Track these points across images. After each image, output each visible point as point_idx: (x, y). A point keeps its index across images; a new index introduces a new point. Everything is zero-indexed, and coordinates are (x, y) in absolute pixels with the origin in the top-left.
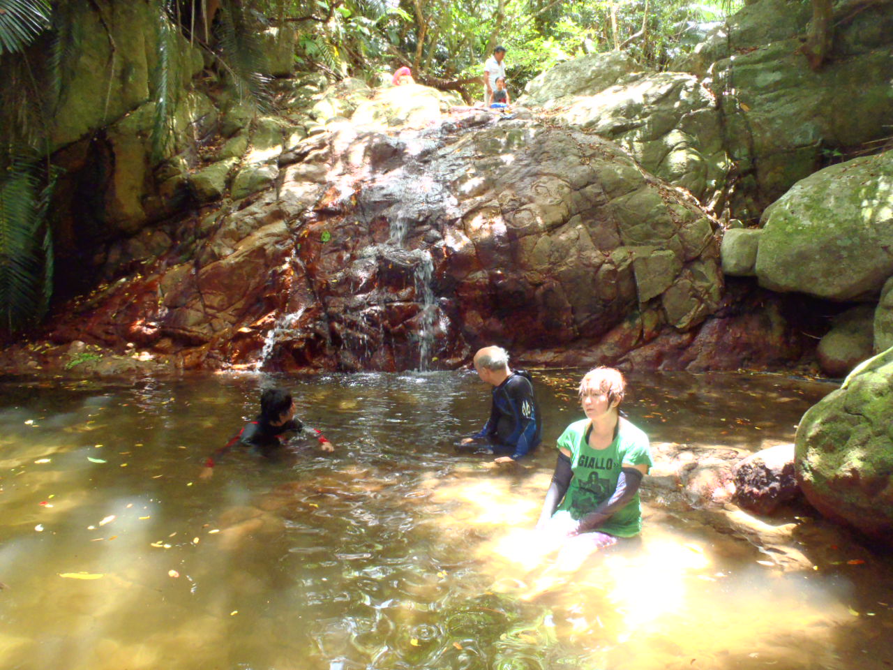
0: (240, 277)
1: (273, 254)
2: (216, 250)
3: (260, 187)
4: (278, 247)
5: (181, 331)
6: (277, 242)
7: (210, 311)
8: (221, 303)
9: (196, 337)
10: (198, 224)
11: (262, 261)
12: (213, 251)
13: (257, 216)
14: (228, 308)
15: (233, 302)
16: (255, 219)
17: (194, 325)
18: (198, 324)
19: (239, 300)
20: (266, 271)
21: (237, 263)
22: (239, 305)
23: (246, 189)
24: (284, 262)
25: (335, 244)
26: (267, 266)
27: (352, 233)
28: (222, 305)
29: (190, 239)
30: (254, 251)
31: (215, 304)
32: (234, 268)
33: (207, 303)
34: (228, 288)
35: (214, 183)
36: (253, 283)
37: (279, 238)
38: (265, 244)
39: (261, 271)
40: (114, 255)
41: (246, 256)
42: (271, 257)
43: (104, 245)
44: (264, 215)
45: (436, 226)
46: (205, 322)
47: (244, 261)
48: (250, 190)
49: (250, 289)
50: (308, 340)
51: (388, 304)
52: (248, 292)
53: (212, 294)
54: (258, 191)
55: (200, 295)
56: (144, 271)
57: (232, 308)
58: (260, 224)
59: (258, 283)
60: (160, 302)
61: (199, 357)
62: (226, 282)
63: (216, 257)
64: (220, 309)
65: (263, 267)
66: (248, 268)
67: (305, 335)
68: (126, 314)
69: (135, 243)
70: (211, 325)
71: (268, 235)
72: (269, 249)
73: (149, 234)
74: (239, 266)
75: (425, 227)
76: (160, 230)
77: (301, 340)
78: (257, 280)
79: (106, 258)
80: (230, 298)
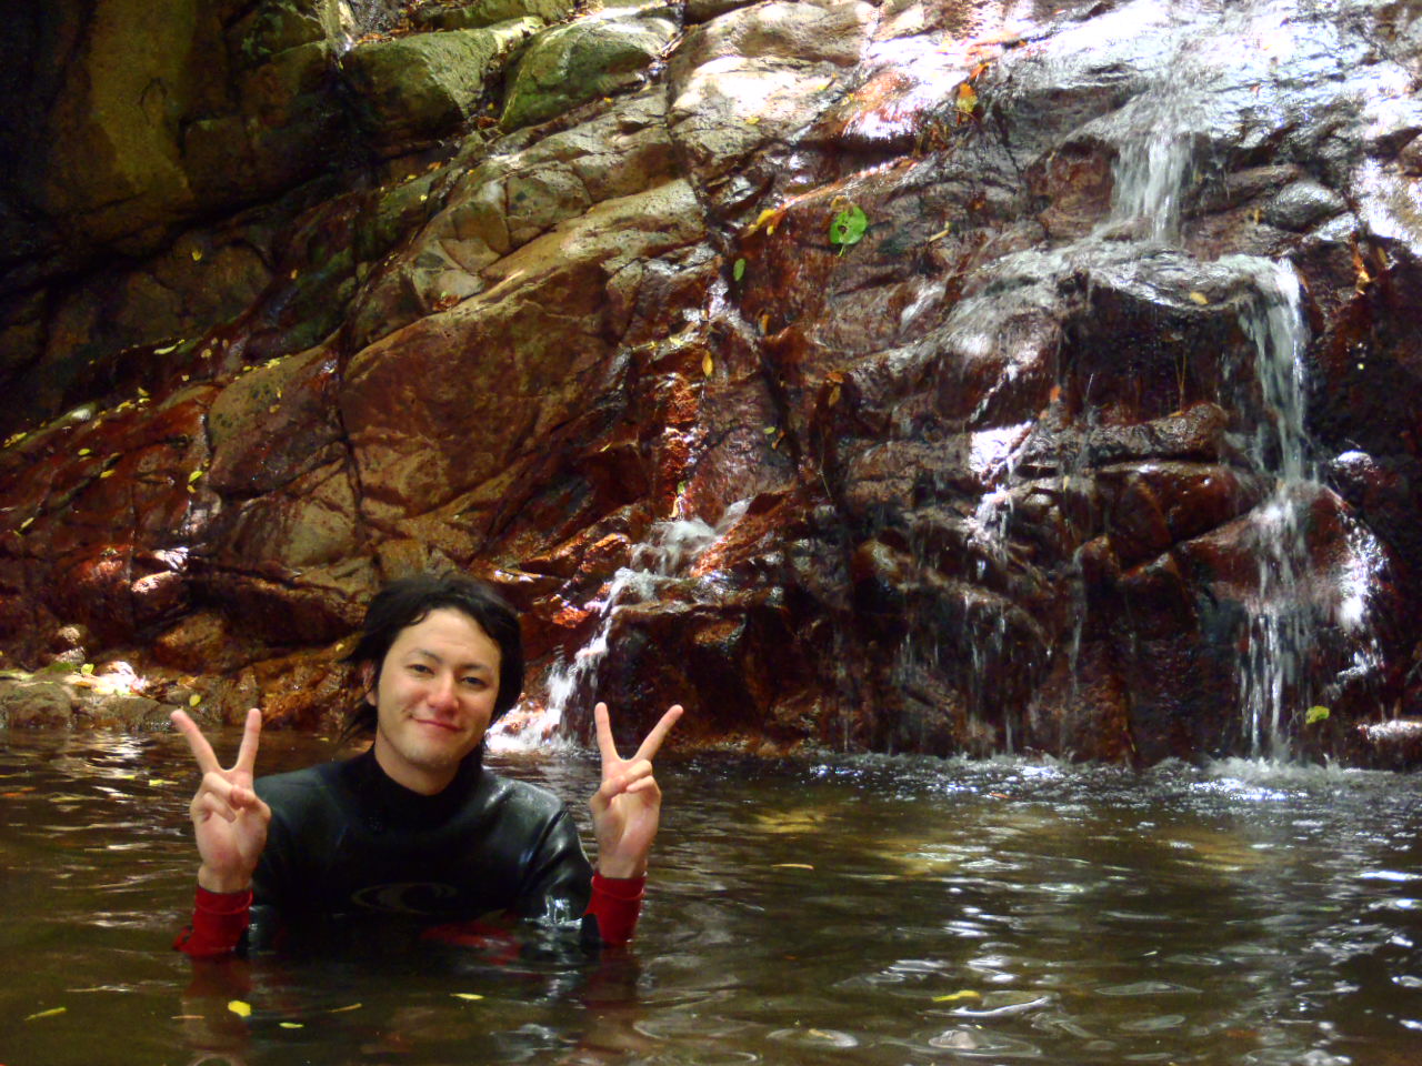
0: (504, 378)
1: (637, 292)
2: (420, 281)
3: (607, 82)
4: (661, 268)
5: (263, 585)
6: (655, 252)
7: (378, 510)
8: (423, 479)
9: (317, 605)
10: (368, 207)
11: (590, 322)
12: (407, 284)
13: (584, 161)
14: (446, 501)
15: (471, 476)
16: (576, 171)
17: (312, 561)
18: (332, 558)
19: (495, 473)
20: (607, 359)
21: (490, 321)
22: (490, 491)
23: (554, 89)
24: (679, 326)
25: (889, 252)
26: (609, 339)
27: (957, 211)
28: (427, 489)
29: (341, 259)
30: (558, 281)
31: (400, 486)
32: (483, 341)
33: (368, 478)
34: (453, 420)
35: (439, 69)
36: (551, 405)
37: (671, 238)
38: (608, 255)
39: (584, 363)
40: (73, 331)
41: (531, 296)
42: (626, 305)
43: (41, 295)
44: (614, 159)
45: (1324, 173)
46: (356, 553)
47: (518, 317)
48: (572, 92)
49: (540, 429)
50: (757, 613)
51: (1109, 469)
52: (529, 443)
53: (391, 443)
54: (599, 96)
55: (347, 454)
56: (160, 378)
57: (464, 501)
58: (594, 190)
59: (571, 405)
60: (195, 475)
61: (314, 684)
62: (446, 394)
63: (412, 305)
64: (419, 506)
65: (593, 343)
66: (533, 345)
67: (746, 595)
68: (67, 522)
69: (147, 290)
70: (376, 562)
71: (619, 224)
72: (625, 273)
73: (196, 257)
74: (501, 333)
75: (1274, 171)
76: (237, 243)
77: (728, 613)
78: (570, 393)
79: (43, 343)
80: (459, 463)
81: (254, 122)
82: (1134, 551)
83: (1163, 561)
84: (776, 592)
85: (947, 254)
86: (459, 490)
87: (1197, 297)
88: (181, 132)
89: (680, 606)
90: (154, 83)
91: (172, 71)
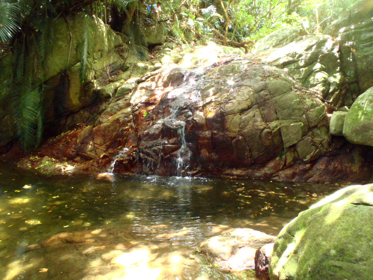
0: (109, 131)
1: (123, 122)
2: (101, 120)
3: (126, 93)
4: (126, 119)
5: (84, 154)
6: (125, 117)
7: (96, 145)
8: (101, 142)
9: (89, 156)
10: (99, 108)
11: (118, 125)
12: (100, 120)
13: (120, 105)
14: (103, 144)
15: (106, 142)
16: (119, 106)
17: (89, 151)
18: (91, 151)
19: (108, 141)
20: (120, 129)
21: (107, 125)
22: (107, 144)
23: (120, 93)
24: (127, 125)
25: (149, 117)
26: (120, 127)
27: (156, 113)
28: (101, 143)
29: (96, 114)
30: (115, 121)
31: (98, 143)
32: (106, 128)
33: (95, 142)
34: (104, 136)
35: (108, 91)
36: (114, 134)
37: (127, 115)
38: (120, 118)
39: (118, 129)
40: (69, 121)
41: (111, 122)
42: (122, 123)
43: (65, 117)
44: (123, 104)
45: (191, 110)
46: (94, 150)
47: (110, 125)
48: (122, 94)
49: (113, 136)
50: (129, 160)
51: (164, 145)
52: (112, 138)
53: (97, 138)
54: (124, 95)
55: (93, 140)
56: (77, 127)
57: (105, 145)
58: (121, 108)
59: (116, 134)
60: (78, 141)
61: (88, 165)
62: (103, 133)
63: (100, 123)
64: (100, 145)
65: (118, 127)
66: (112, 128)
67: (129, 158)
68: (65, 146)
69: (77, 116)
70: (96, 151)
71: (122, 113)
72: (121, 120)
73: (82, 112)
74: (109, 127)
75: (186, 110)
76: (87, 111)
77: (127, 160)
78: (116, 133)
79: (66, 122)
80: (104, 141)
81: (87, 97)
82: (165, 154)
83: (168, 156)
84: (132, 158)
85: (154, 118)
86: (104, 144)
87: (175, 126)
88: (80, 98)
89: (122, 159)
90: (77, 93)
91: (78, 92)
